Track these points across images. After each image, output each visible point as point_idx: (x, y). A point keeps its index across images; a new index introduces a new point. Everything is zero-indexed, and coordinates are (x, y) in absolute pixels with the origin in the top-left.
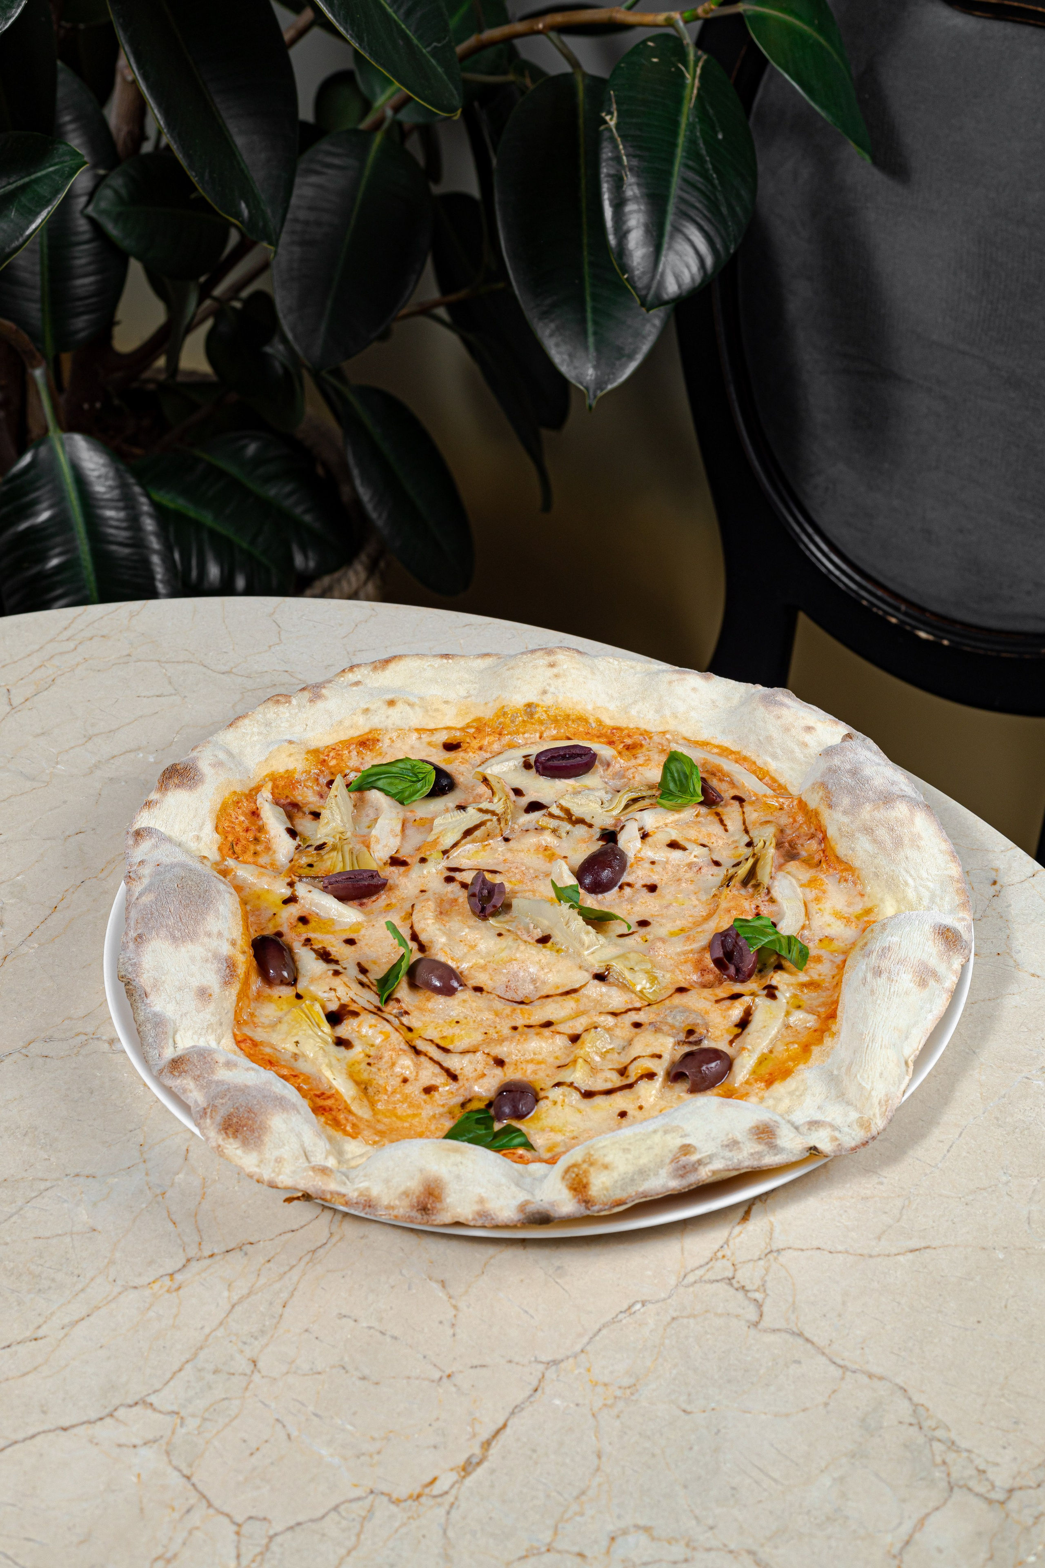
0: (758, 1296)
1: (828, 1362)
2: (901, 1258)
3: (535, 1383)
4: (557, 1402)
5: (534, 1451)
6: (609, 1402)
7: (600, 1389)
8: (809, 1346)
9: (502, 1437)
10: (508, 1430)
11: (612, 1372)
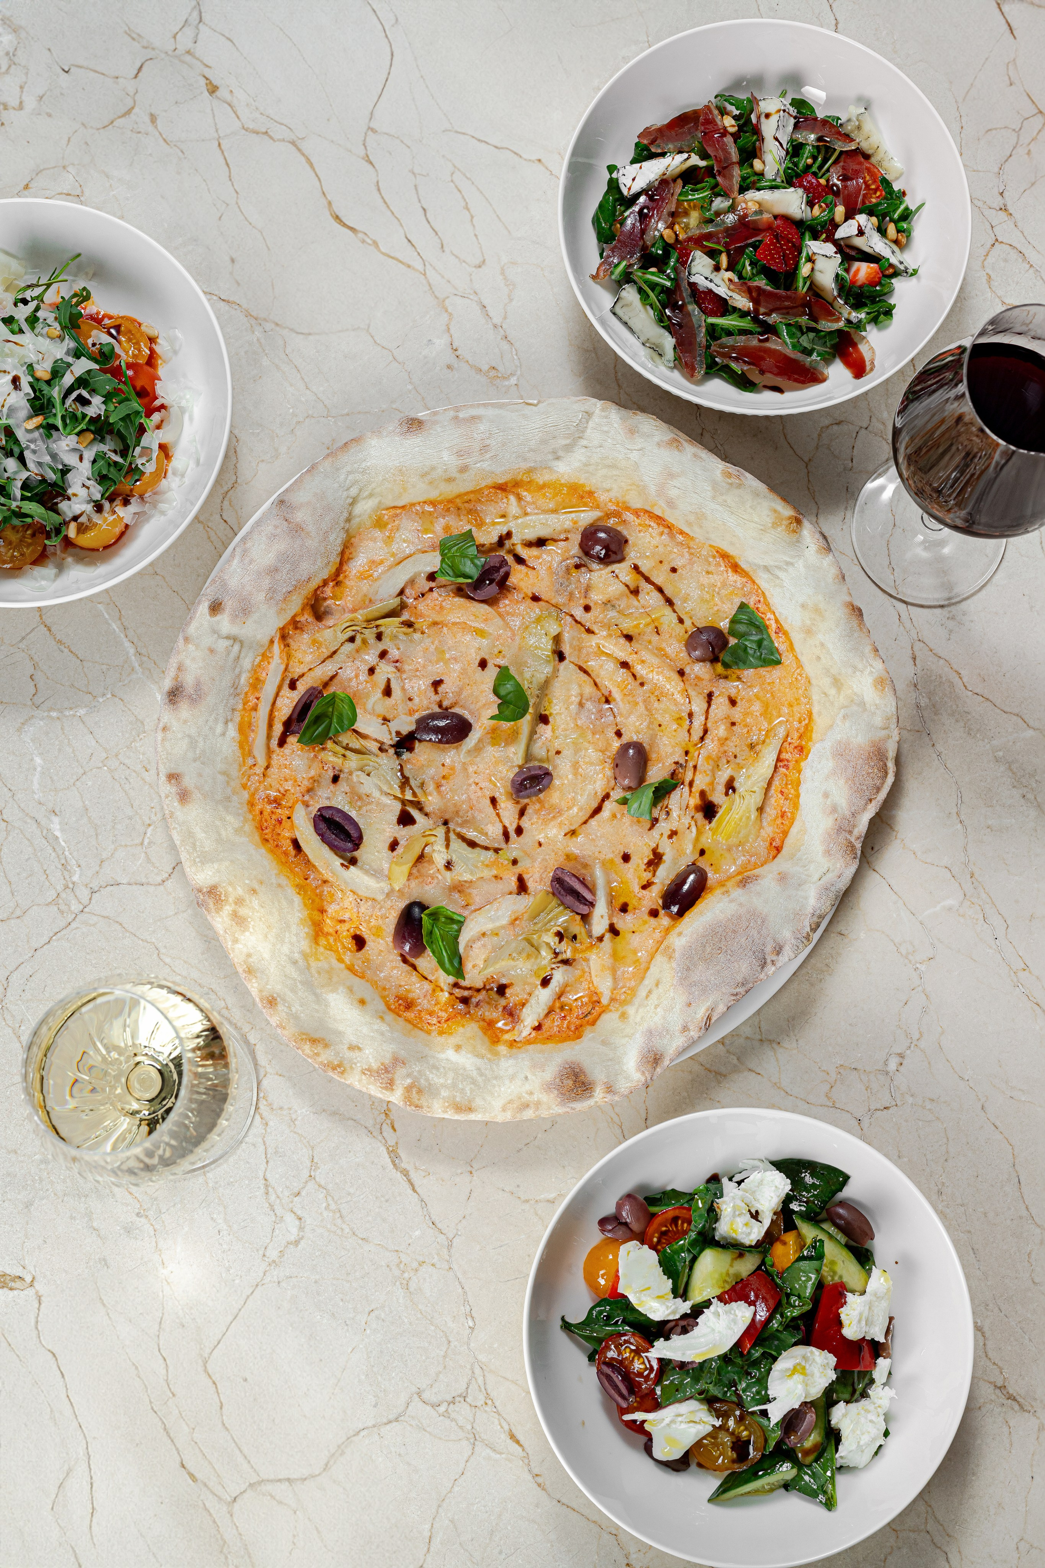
0: (442, 1409)
1: (366, 1425)
2: (427, 1526)
3: (439, 1225)
4: (417, 1233)
5: (387, 1201)
6: (402, 1266)
7: (415, 1265)
8: (385, 1421)
9: (407, 1185)
10: (411, 1192)
11: (425, 1279)
